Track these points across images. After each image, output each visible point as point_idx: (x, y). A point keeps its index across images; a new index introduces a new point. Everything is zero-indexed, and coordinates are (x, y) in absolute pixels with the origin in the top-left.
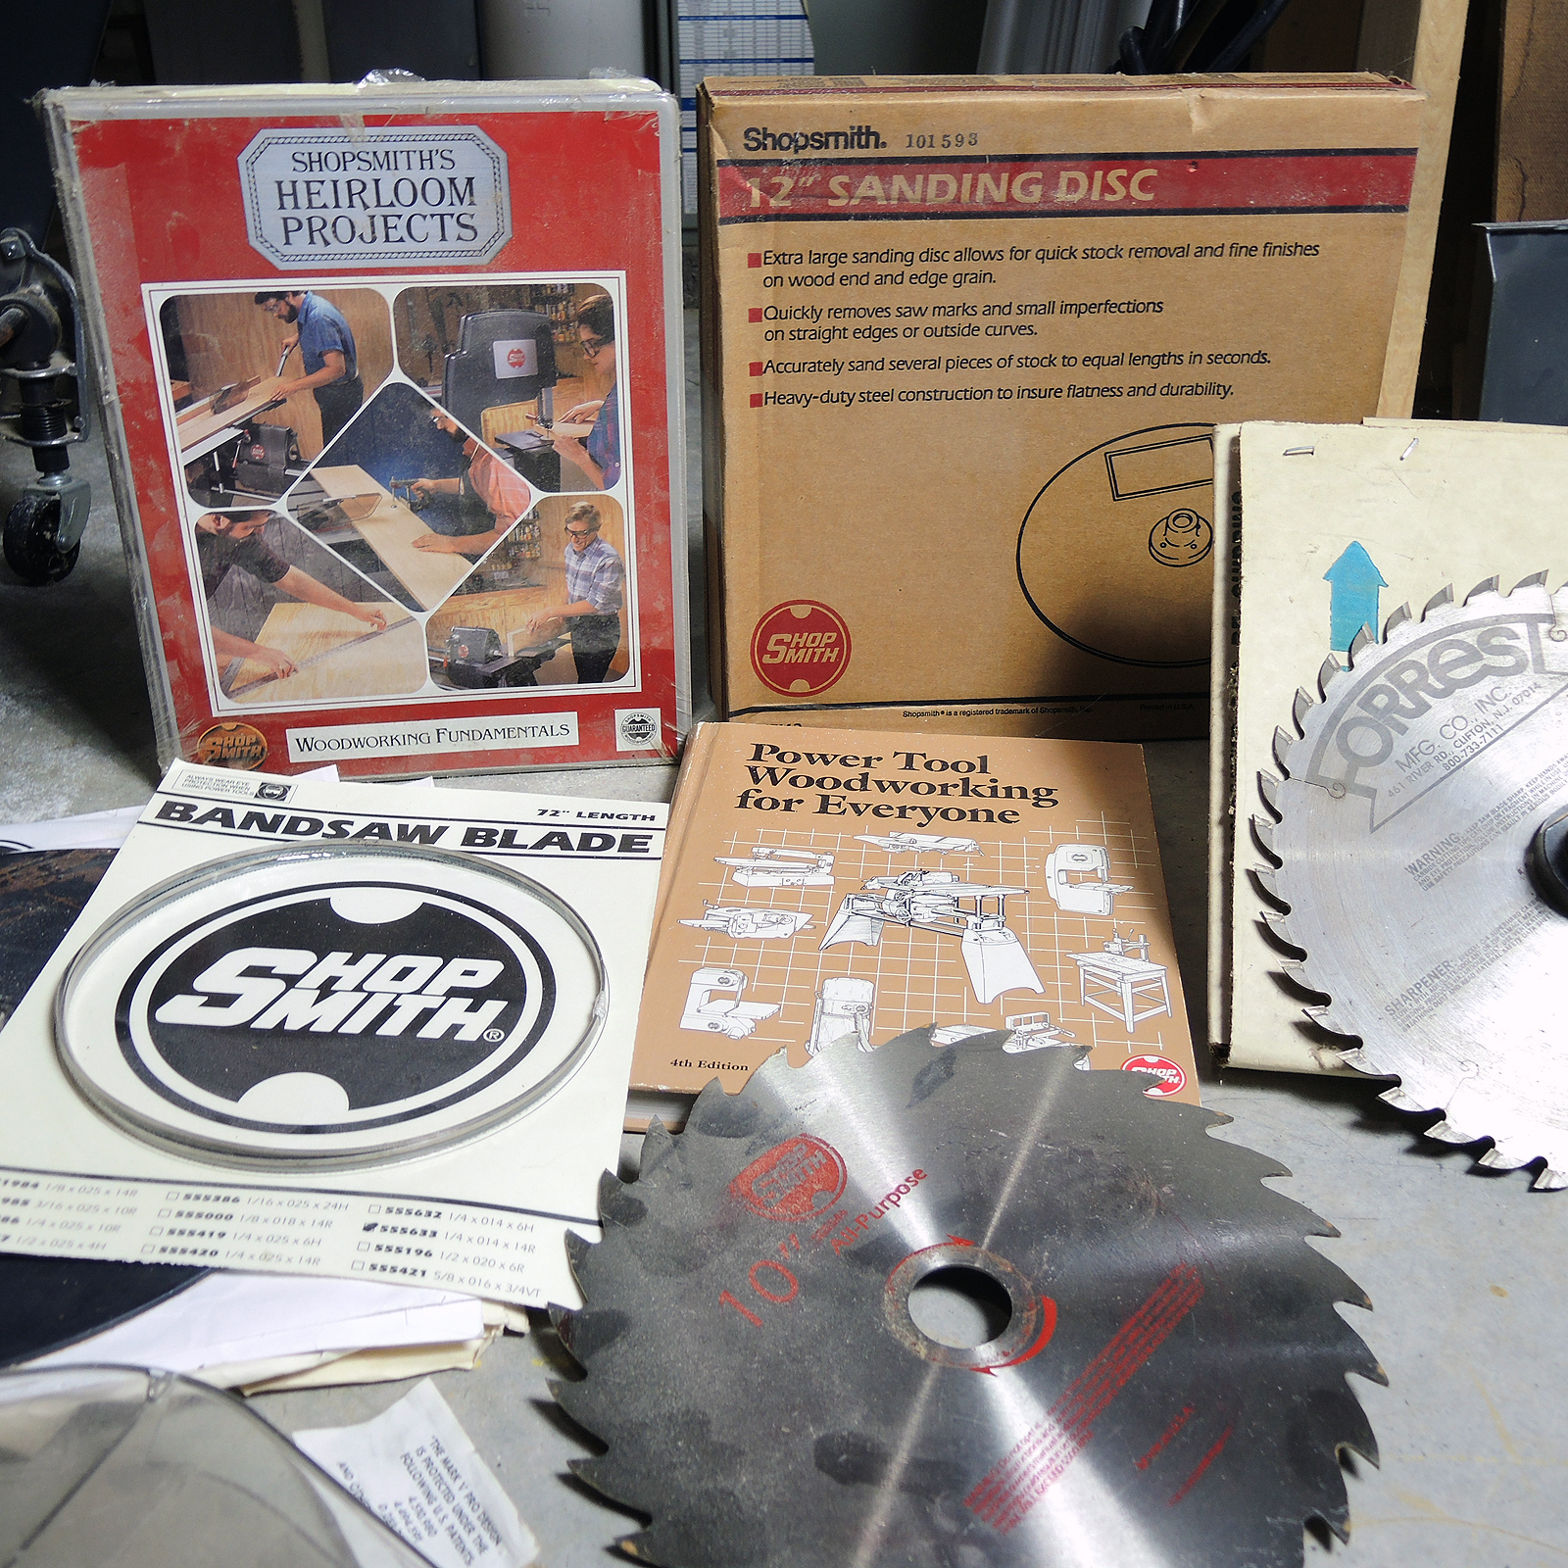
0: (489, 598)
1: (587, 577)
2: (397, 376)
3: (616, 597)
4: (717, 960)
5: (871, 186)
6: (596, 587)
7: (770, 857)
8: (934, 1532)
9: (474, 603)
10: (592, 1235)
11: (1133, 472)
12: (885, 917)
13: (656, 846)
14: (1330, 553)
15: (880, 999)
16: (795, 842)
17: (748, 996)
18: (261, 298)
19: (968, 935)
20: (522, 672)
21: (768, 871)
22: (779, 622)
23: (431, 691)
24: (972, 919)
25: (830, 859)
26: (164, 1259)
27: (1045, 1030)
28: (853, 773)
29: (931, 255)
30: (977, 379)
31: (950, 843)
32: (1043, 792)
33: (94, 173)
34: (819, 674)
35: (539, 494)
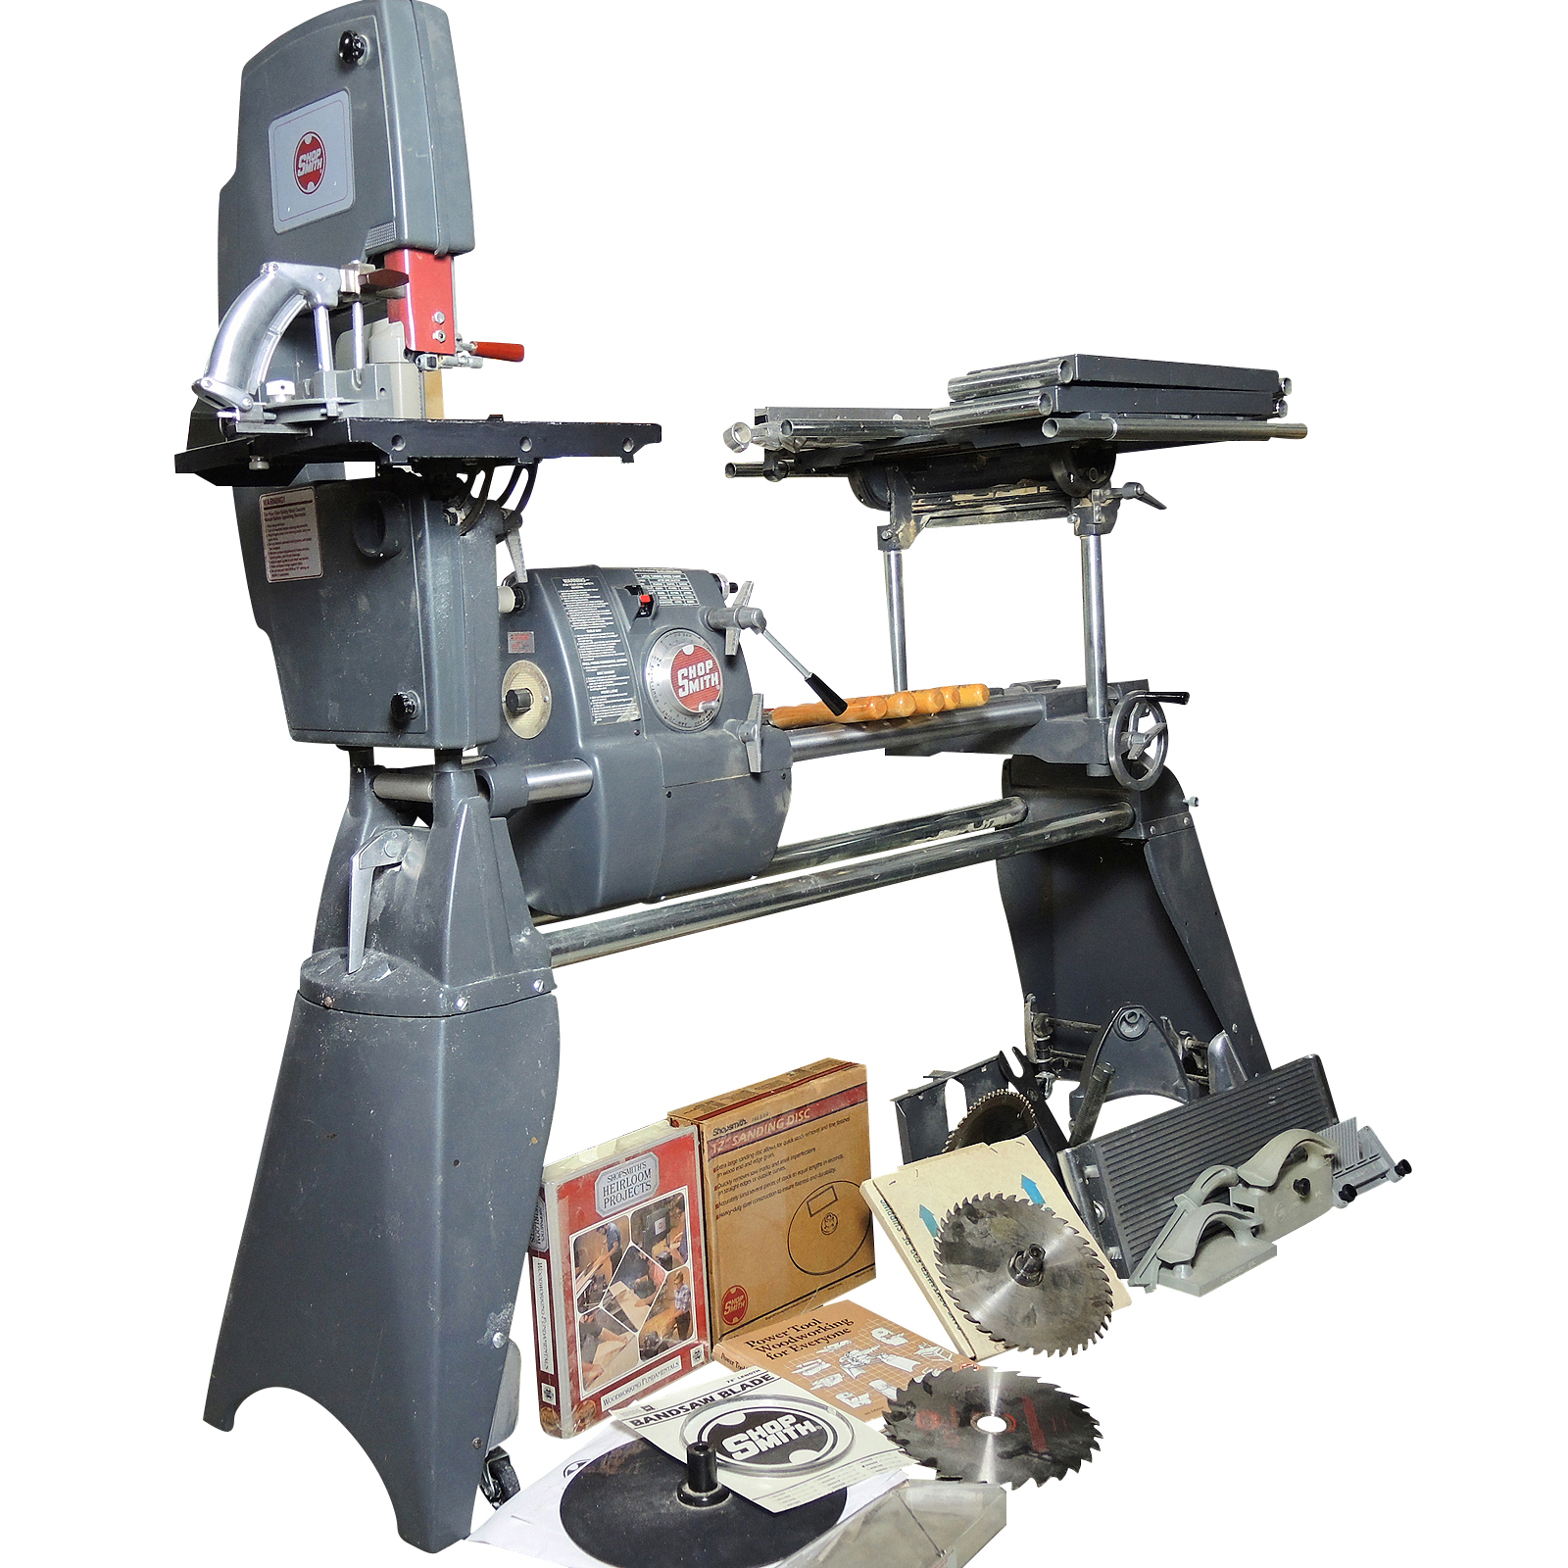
0: (655, 1318)
1: (681, 1299)
2: (631, 1244)
3: (688, 1305)
5: (744, 1137)
6: (683, 1303)
7: (804, 1366)
9: (650, 1323)
10: (903, 1449)
11: (815, 1205)
12: (856, 1367)
14: (917, 1210)
16: (805, 1360)
18: (598, 1229)
19: (884, 1360)
20: (664, 1347)
21: (810, 1370)
22: (729, 1297)
23: (641, 1364)
24: (879, 1357)
25: (819, 1360)
28: (786, 1339)
29: (759, 1153)
30: (769, 1190)
31: (843, 1343)
32: (844, 1321)
33: (560, 1201)
34: (740, 1312)
35: (667, 1273)
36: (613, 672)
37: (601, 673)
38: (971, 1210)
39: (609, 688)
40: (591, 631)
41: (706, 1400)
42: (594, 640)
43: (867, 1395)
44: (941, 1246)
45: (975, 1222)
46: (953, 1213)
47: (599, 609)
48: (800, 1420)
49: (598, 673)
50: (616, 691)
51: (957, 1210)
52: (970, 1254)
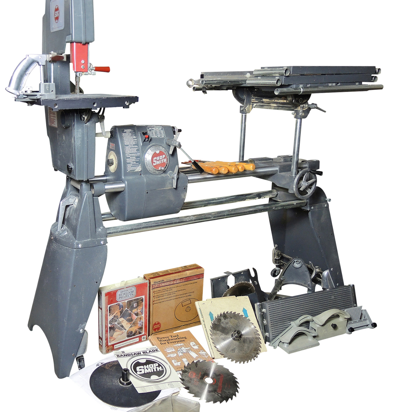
0: (132, 328)
1: (140, 324)
2: (126, 309)
3: (142, 325)
4: (172, 359)
5: (163, 284)
6: (141, 325)
9: (131, 328)
10: (182, 382)
11: (184, 304)
12: (182, 353)
13: (159, 350)
14: (209, 313)
15: (188, 359)
16: (169, 347)
17: (178, 362)
18: (117, 304)
19: (189, 352)
20: (134, 335)
21: (169, 350)
22: (155, 324)
23: (127, 338)
25: (173, 348)
26: (158, 390)
27: (201, 359)
28: (167, 339)
29: (167, 289)
30: (170, 299)
31: (181, 344)
33: (106, 297)
34: (158, 329)
35: (136, 317)
36: (135, 157)
37: (131, 158)
38: (225, 316)
39: (133, 162)
40: (130, 145)
41: (139, 353)
42: (130, 148)
43: (180, 363)
44: (213, 324)
45: (224, 319)
46: (219, 316)
47: (133, 139)
48: (159, 366)
49: (130, 158)
50: (135, 163)
51: (221, 315)
52: (220, 328)
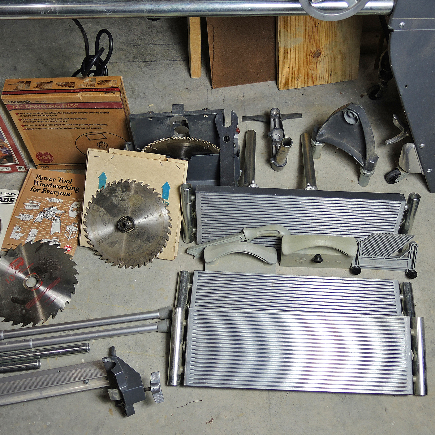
3: (10, 153)
4: (18, 224)
5: (32, 106)
6: (7, 152)
7: (32, 203)
8: (21, 308)
11: (92, 137)
12: (43, 217)
13: (15, 201)
14: (99, 174)
15: (38, 233)
16: (37, 199)
17: (21, 232)
19: (54, 221)
21: (30, 206)
22: (41, 154)
24: (56, 218)
25: (40, 203)
27: (57, 240)
29: (45, 113)
30: (57, 127)
31: (59, 200)
32: (78, 189)
34: (49, 160)
38: (125, 186)
46: (116, 183)
51: (120, 183)
52: (108, 204)
